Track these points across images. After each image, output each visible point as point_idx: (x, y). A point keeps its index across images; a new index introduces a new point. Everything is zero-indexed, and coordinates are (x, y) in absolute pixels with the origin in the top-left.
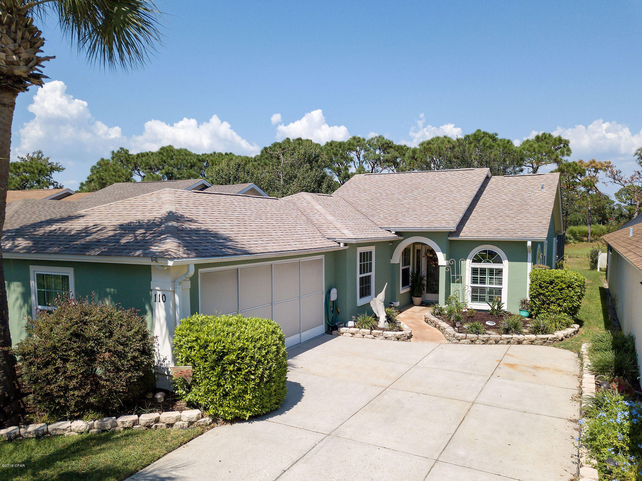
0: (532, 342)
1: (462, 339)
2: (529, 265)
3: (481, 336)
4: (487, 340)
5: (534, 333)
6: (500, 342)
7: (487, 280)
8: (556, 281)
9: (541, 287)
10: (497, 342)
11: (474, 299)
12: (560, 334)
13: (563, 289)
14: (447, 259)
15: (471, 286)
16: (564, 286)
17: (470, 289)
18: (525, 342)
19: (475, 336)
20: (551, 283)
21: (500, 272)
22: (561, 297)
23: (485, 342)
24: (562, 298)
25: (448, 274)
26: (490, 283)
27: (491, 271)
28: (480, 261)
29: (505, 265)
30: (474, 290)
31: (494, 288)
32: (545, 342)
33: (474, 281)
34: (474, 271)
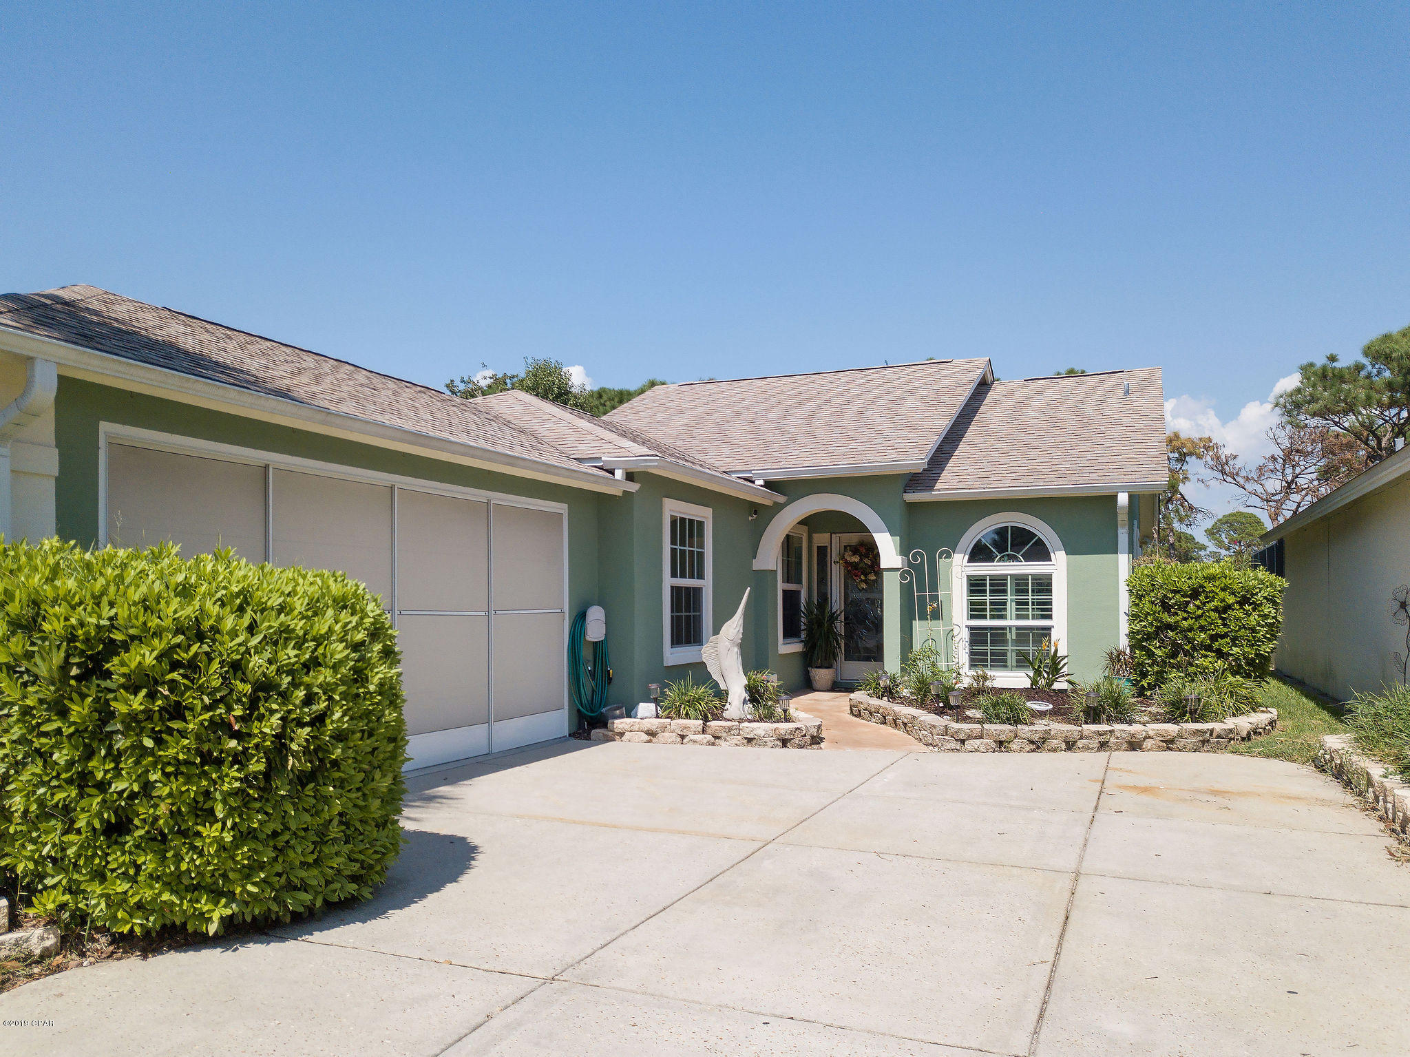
0: (1169, 744)
1: (970, 737)
2: (1123, 559)
3: (1024, 729)
6: (1080, 744)
7: (1011, 608)
8: (1209, 586)
10: (1070, 746)
11: (977, 659)
12: (1244, 723)
13: (1228, 607)
14: (904, 551)
16: (1231, 600)
17: (965, 634)
18: (1148, 744)
19: (1007, 727)
20: (1195, 593)
22: (1222, 630)
23: (1037, 745)
24: (1225, 636)
25: (906, 591)
26: (1018, 617)
27: (1021, 583)
28: (989, 558)
29: (1059, 566)
30: (977, 636)
31: (1031, 629)
32: (1205, 742)
33: (976, 611)
34: (976, 585)
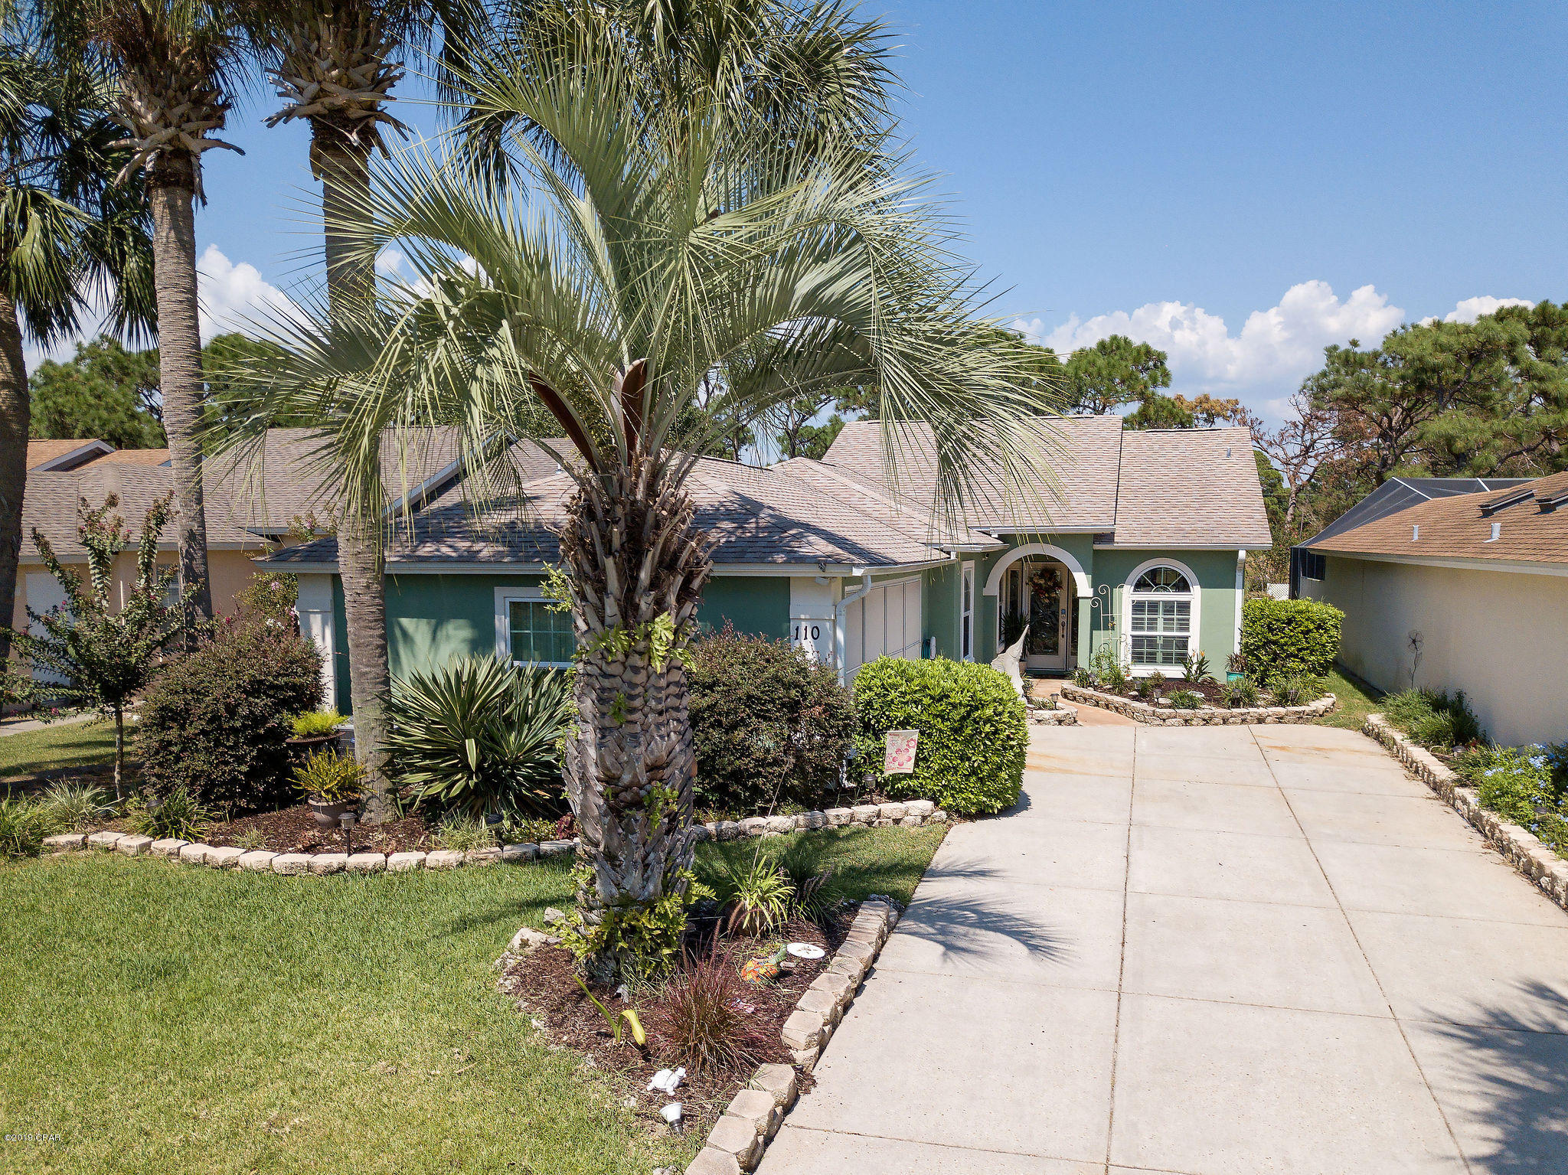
0: (1280, 719)
1: (1169, 718)
2: (1239, 593)
3: (1198, 712)
4: (1211, 719)
5: (1280, 704)
6: (1231, 720)
7: (1160, 623)
8: (1298, 617)
9: (1271, 630)
10: (1225, 721)
11: (1138, 658)
12: (1320, 704)
13: (1309, 631)
14: (1092, 585)
15: (1133, 636)
16: (1311, 626)
17: (1130, 641)
18: (1269, 719)
19: (1188, 711)
20: (1289, 622)
21: (1185, 607)
22: (1305, 645)
23: (1207, 722)
24: (1307, 649)
25: (1094, 613)
26: (1165, 629)
27: (1169, 607)
28: (1148, 588)
29: (1196, 595)
30: (1137, 642)
31: (1174, 637)
32: (1300, 718)
33: (1137, 625)
34: (1138, 607)
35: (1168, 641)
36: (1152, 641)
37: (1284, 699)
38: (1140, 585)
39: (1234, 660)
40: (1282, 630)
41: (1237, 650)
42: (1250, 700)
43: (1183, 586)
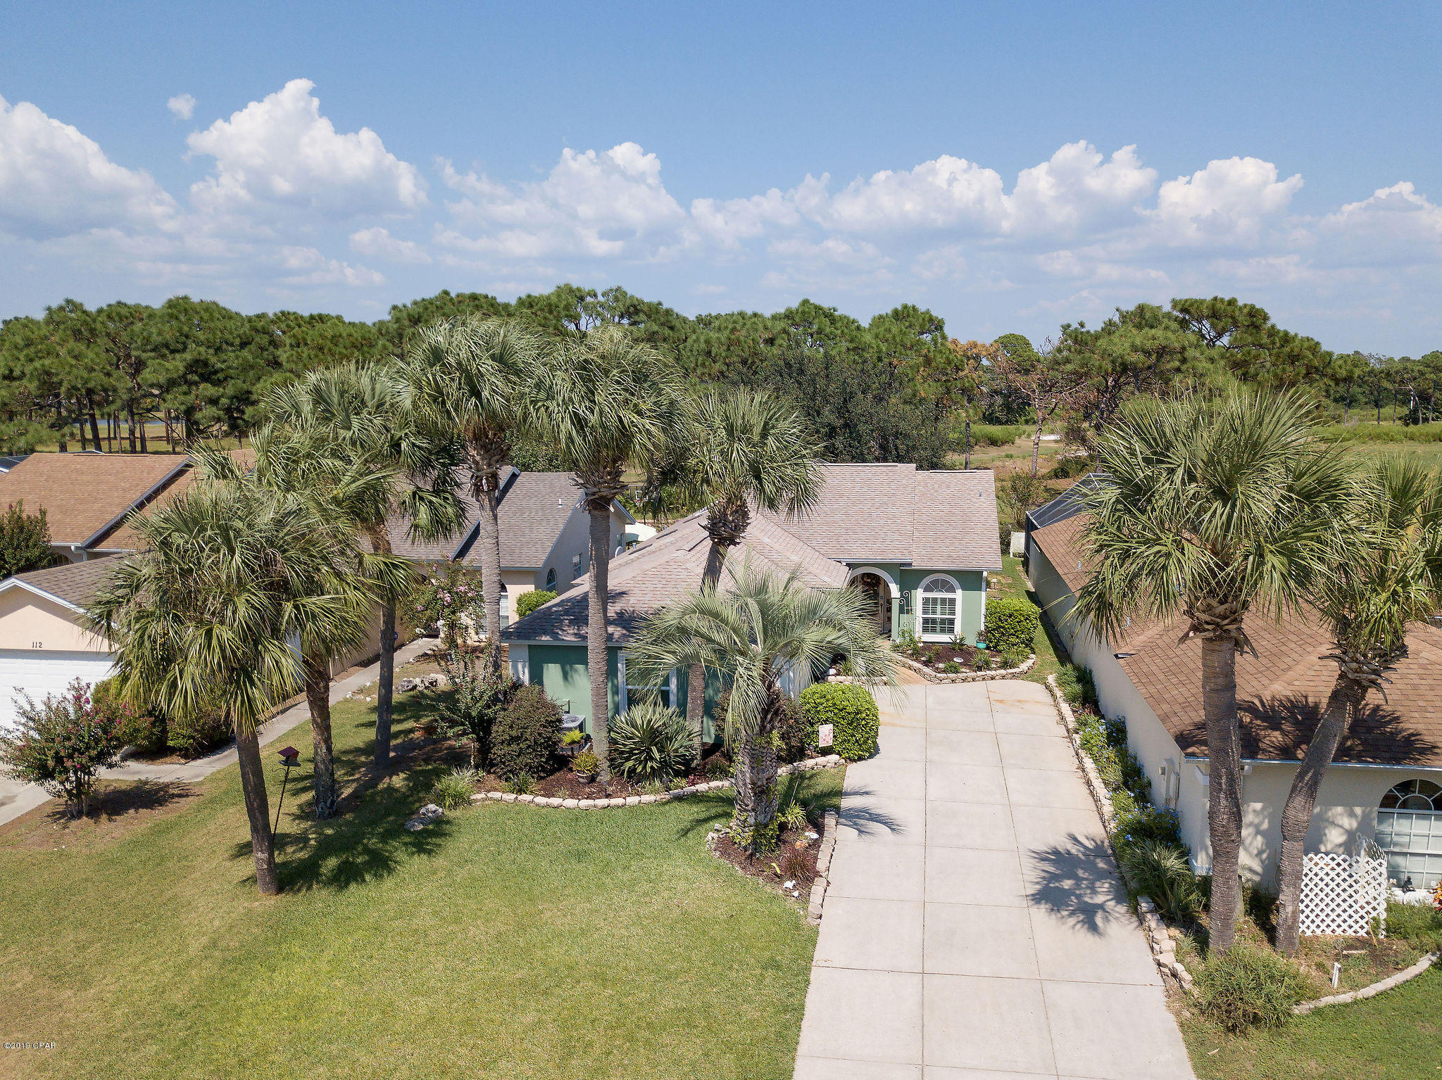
0: (1003, 677)
1: (942, 680)
2: (984, 595)
4: (966, 679)
6: (976, 679)
7: (939, 611)
9: (1000, 620)
10: (973, 680)
11: (925, 630)
12: (1024, 667)
14: (901, 590)
15: (923, 618)
17: (921, 620)
18: (996, 678)
21: (953, 601)
25: (900, 607)
26: (942, 614)
27: (943, 600)
28: (932, 591)
29: (959, 595)
30: (926, 621)
31: (947, 618)
32: (1014, 676)
33: (925, 612)
34: (926, 601)
35: (943, 621)
36: (934, 621)
37: (1005, 665)
38: (927, 589)
39: (980, 634)
40: (1006, 621)
41: (983, 628)
42: (986, 665)
43: (952, 590)
